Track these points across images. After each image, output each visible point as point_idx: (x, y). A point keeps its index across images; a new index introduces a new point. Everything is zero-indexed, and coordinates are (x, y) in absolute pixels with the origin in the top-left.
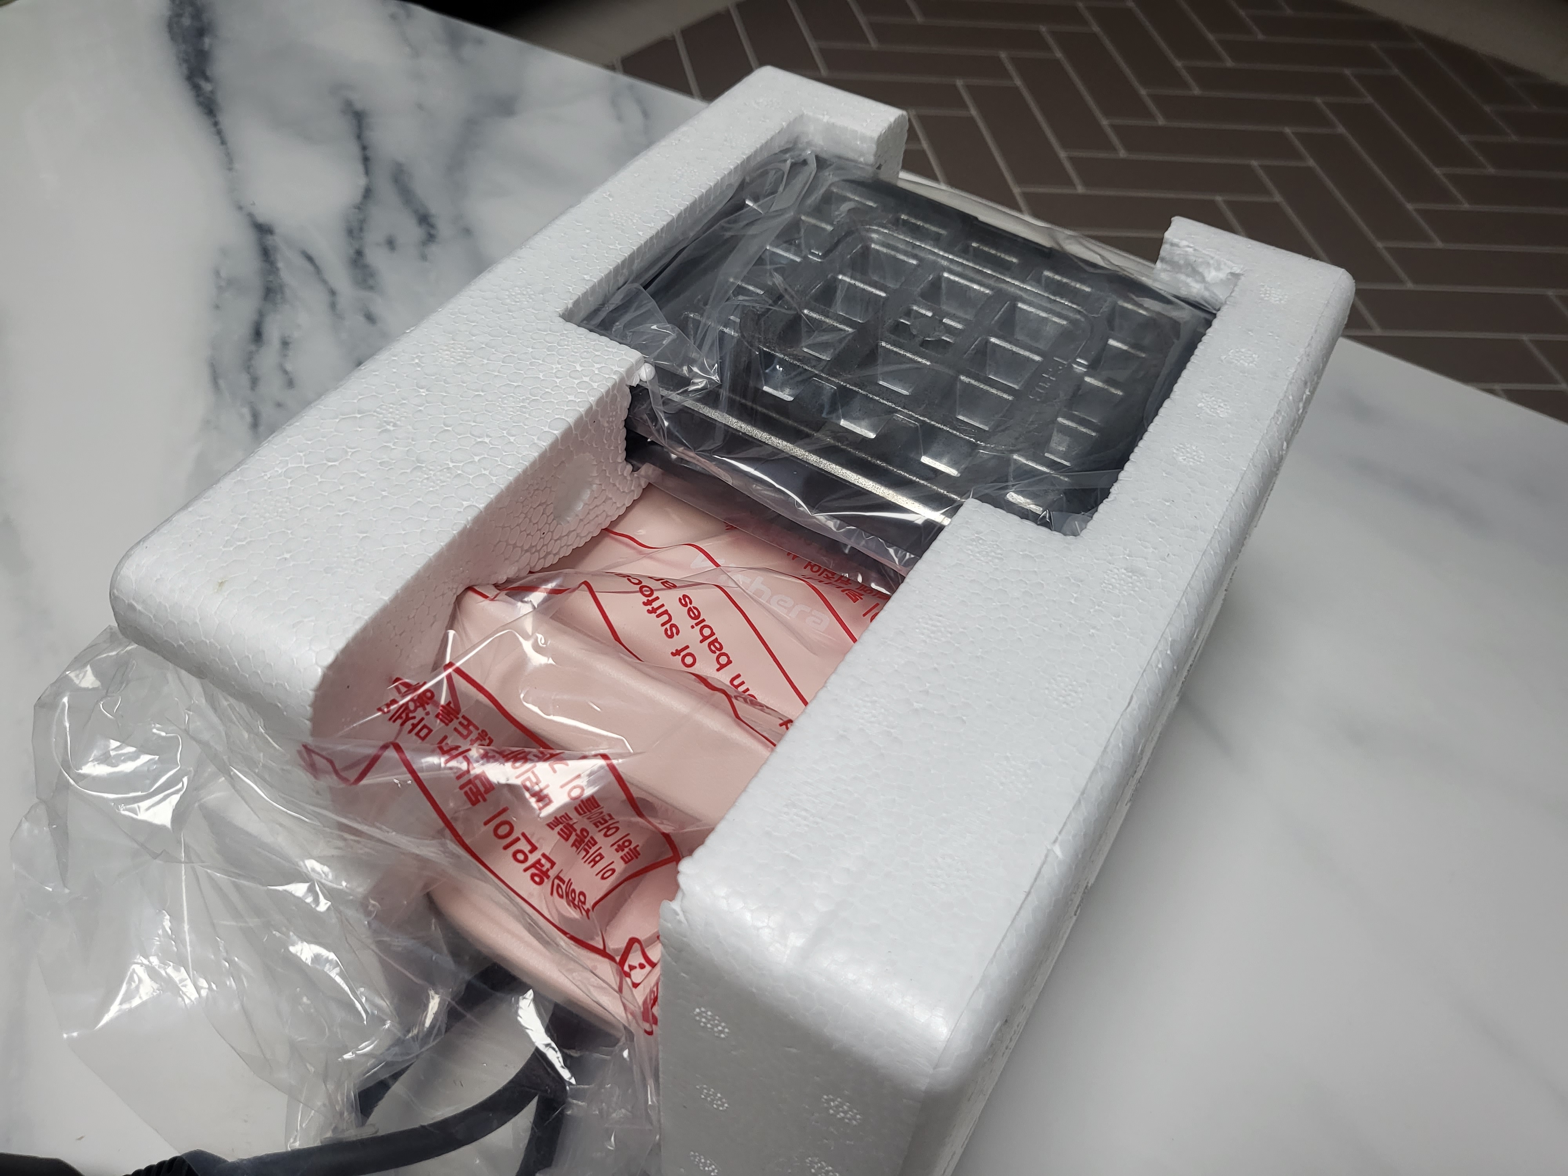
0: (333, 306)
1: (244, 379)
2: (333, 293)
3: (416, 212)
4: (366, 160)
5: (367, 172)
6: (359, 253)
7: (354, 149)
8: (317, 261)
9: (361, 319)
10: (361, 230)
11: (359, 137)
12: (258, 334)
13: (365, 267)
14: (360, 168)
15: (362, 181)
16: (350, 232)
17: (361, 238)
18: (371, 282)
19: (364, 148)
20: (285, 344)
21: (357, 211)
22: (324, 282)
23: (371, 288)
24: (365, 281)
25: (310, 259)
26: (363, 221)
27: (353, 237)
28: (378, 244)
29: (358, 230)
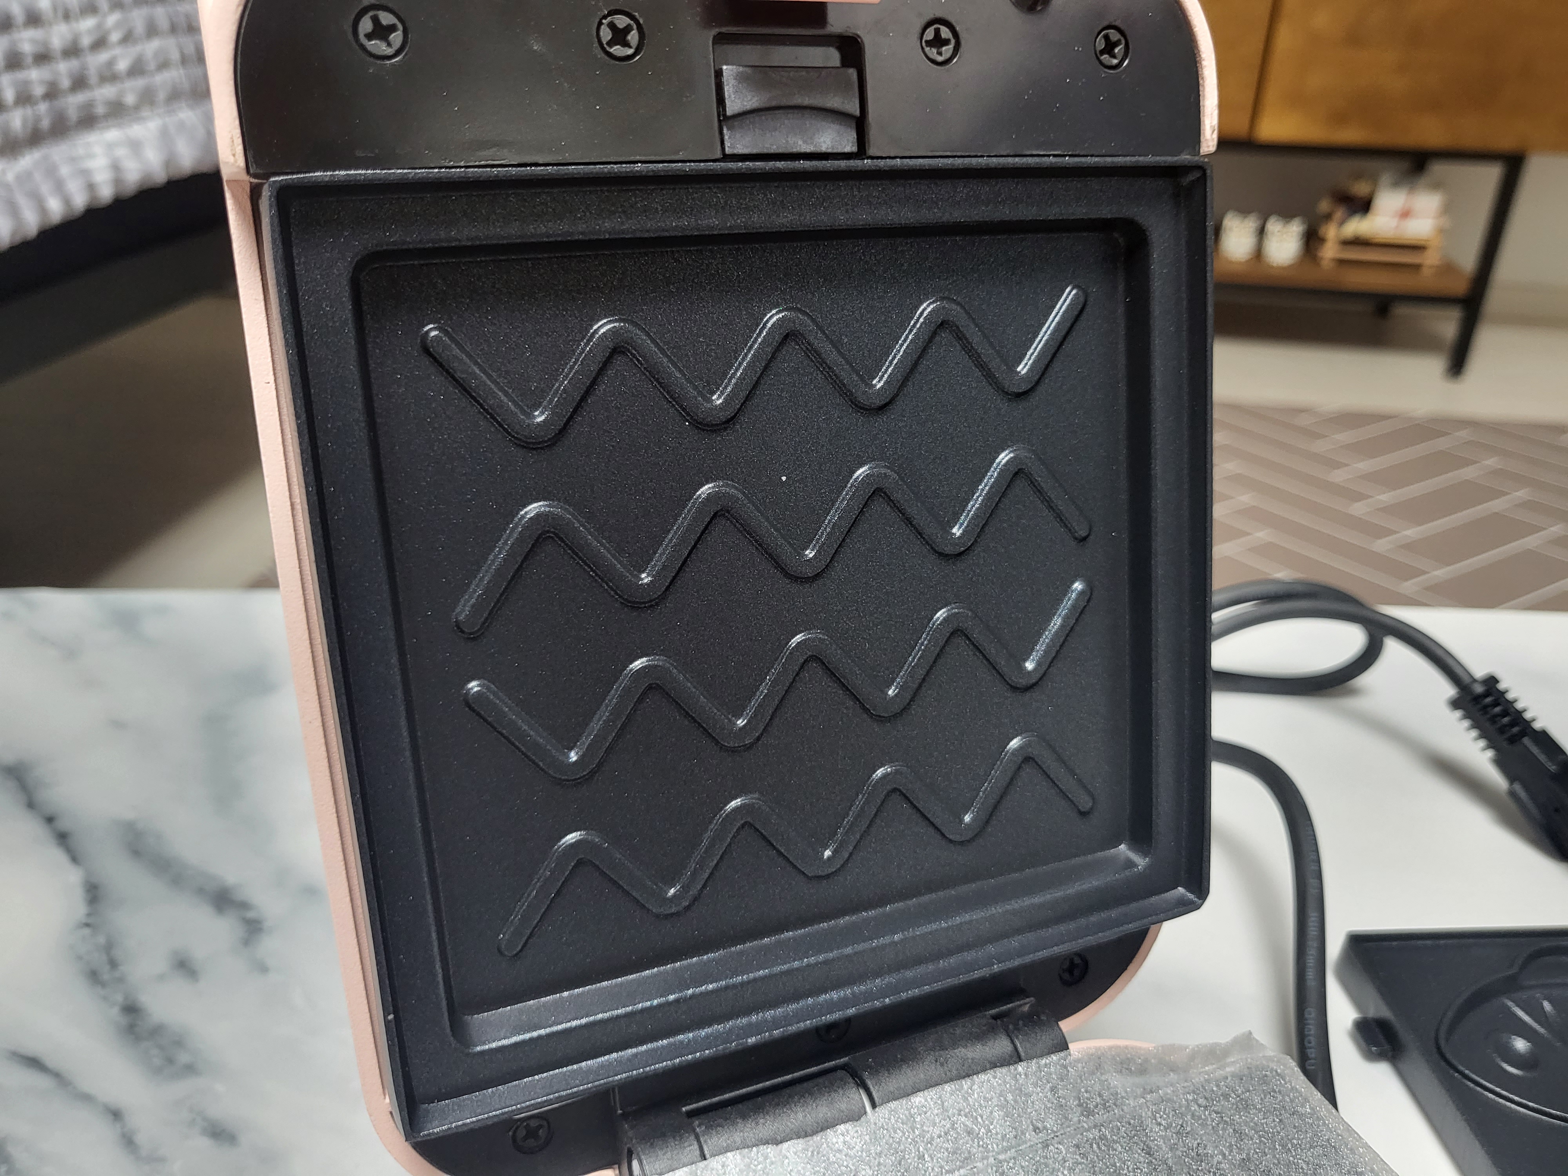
0: (129, 1142)
2: (116, 1114)
3: (201, 891)
4: (63, 838)
5: (75, 859)
6: (132, 1010)
7: (33, 828)
8: (49, 1062)
9: (204, 1143)
10: (113, 964)
11: (31, 805)
13: (157, 1031)
14: (58, 855)
15: (74, 877)
16: (93, 977)
17: (121, 980)
18: (184, 1058)
19: (50, 820)
21: (87, 931)
22: (86, 1098)
23: (190, 1069)
24: (170, 1061)
25: (34, 1063)
26: (109, 947)
27: (103, 984)
28: (161, 978)
29: (107, 967)
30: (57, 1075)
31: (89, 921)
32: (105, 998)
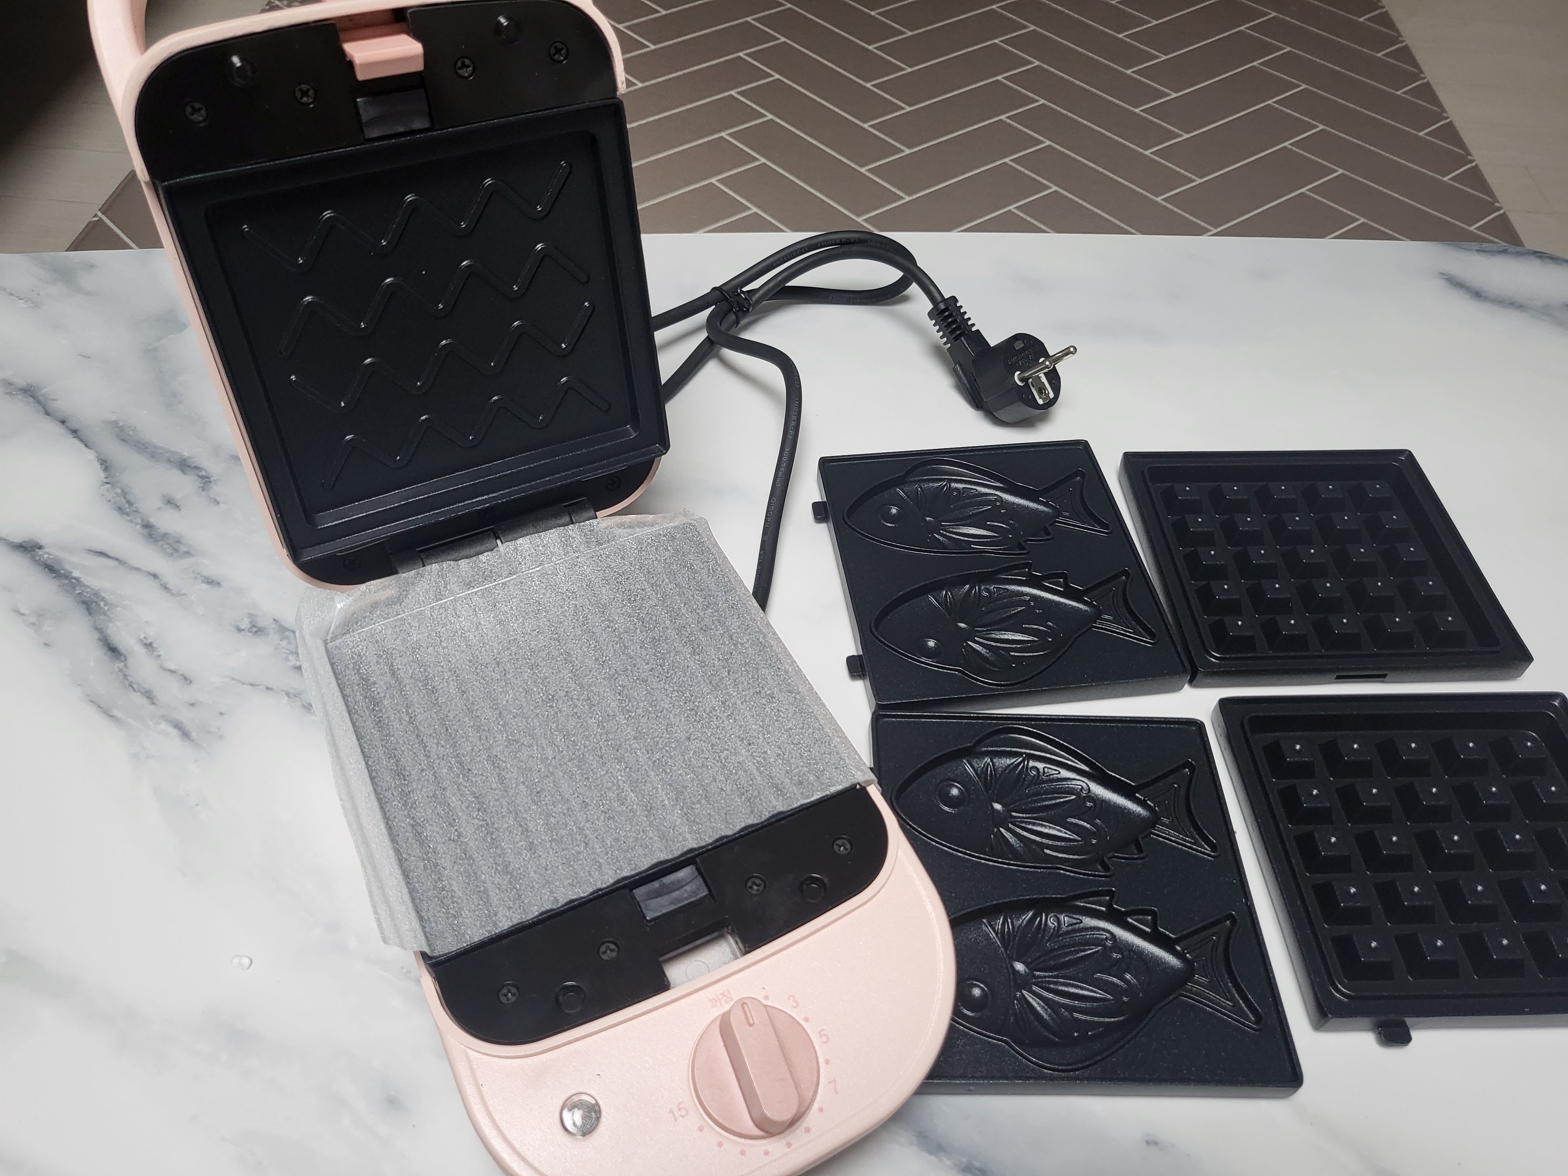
0: (165, 587)
1: (137, 699)
2: (155, 576)
3: (169, 461)
4: (75, 432)
5: (86, 444)
6: (147, 526)
7: (54, 428)
8: (110, 553)
9: (205, 586)
10: (130, 503)
11: (47, 413)
12: (113, 651)
13: (165, 535)
14: (76, 442)
15: (90, 456)
16: (121, 510)
17: (137, 511)
18: (184, 549)
19: (63, 422)
20: (149, 646)
21: (108, 486)
22: (137, 570)
23: (188, 553)
24: (176, 550)
25: (102, 554)
26: (124, 494)
27: (128, 514)
28: (159, 509)
29: (127, 505)
30: (117, 559)
31: (108, 480)
32: (131, 521)
